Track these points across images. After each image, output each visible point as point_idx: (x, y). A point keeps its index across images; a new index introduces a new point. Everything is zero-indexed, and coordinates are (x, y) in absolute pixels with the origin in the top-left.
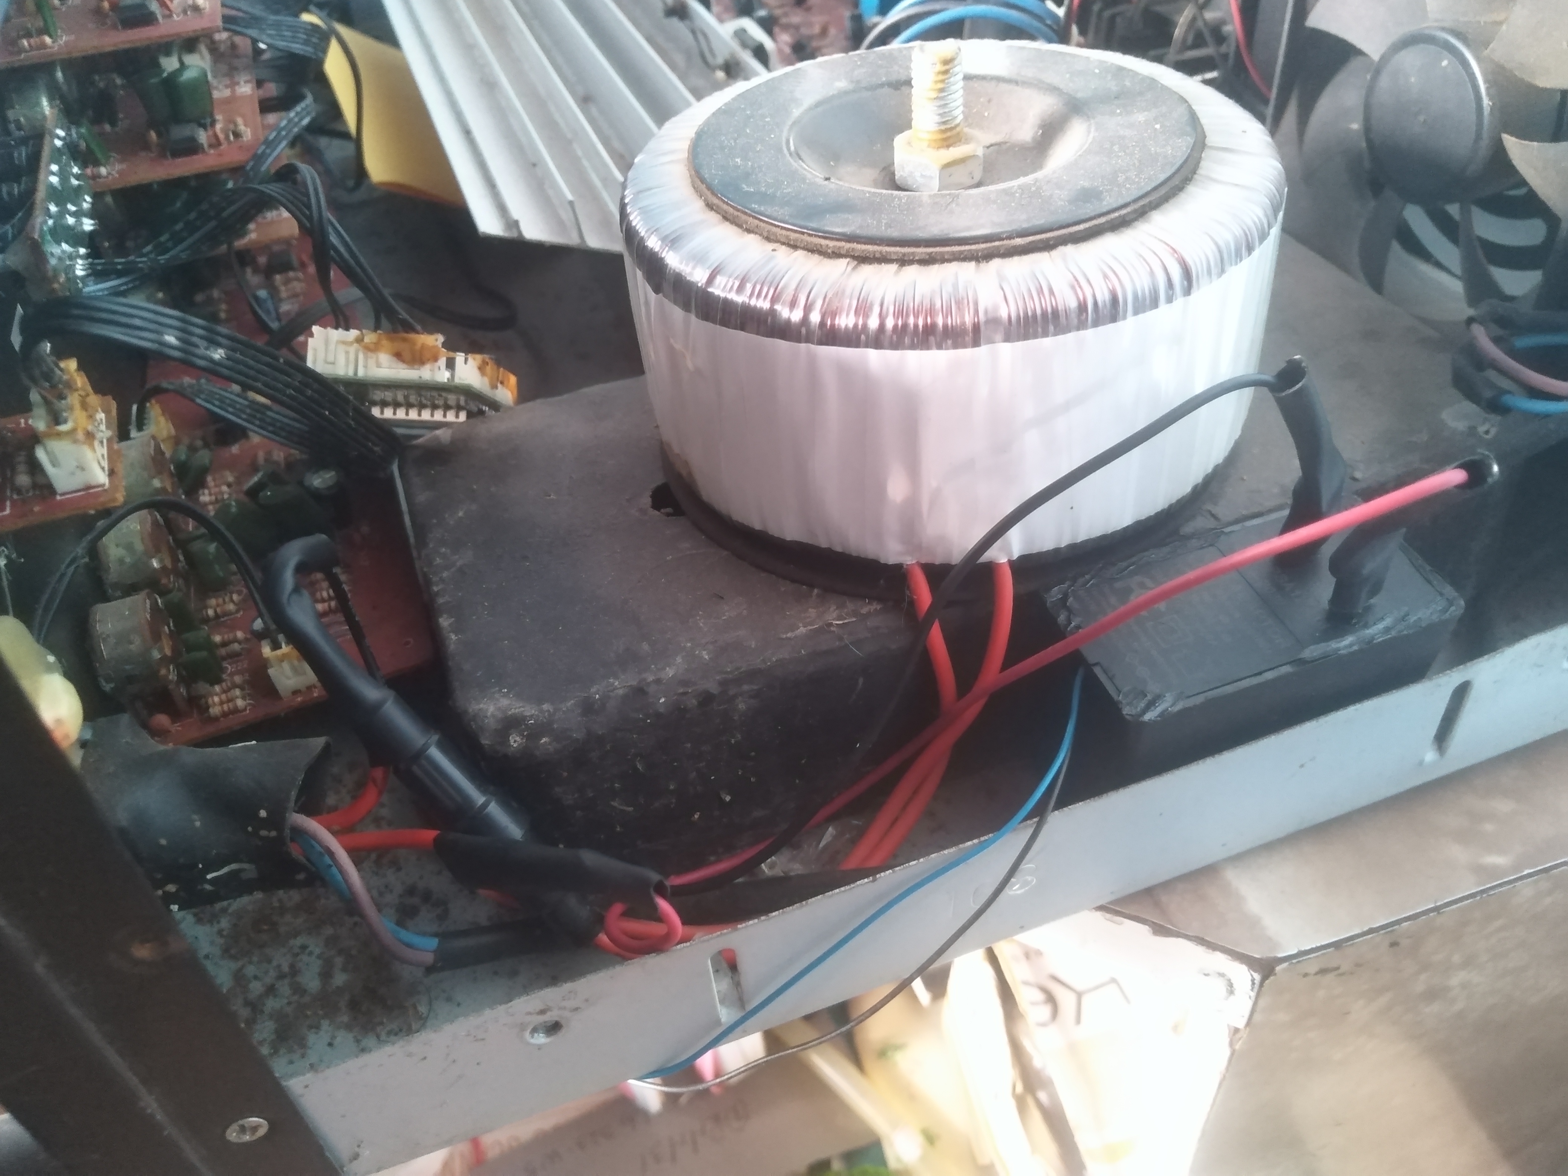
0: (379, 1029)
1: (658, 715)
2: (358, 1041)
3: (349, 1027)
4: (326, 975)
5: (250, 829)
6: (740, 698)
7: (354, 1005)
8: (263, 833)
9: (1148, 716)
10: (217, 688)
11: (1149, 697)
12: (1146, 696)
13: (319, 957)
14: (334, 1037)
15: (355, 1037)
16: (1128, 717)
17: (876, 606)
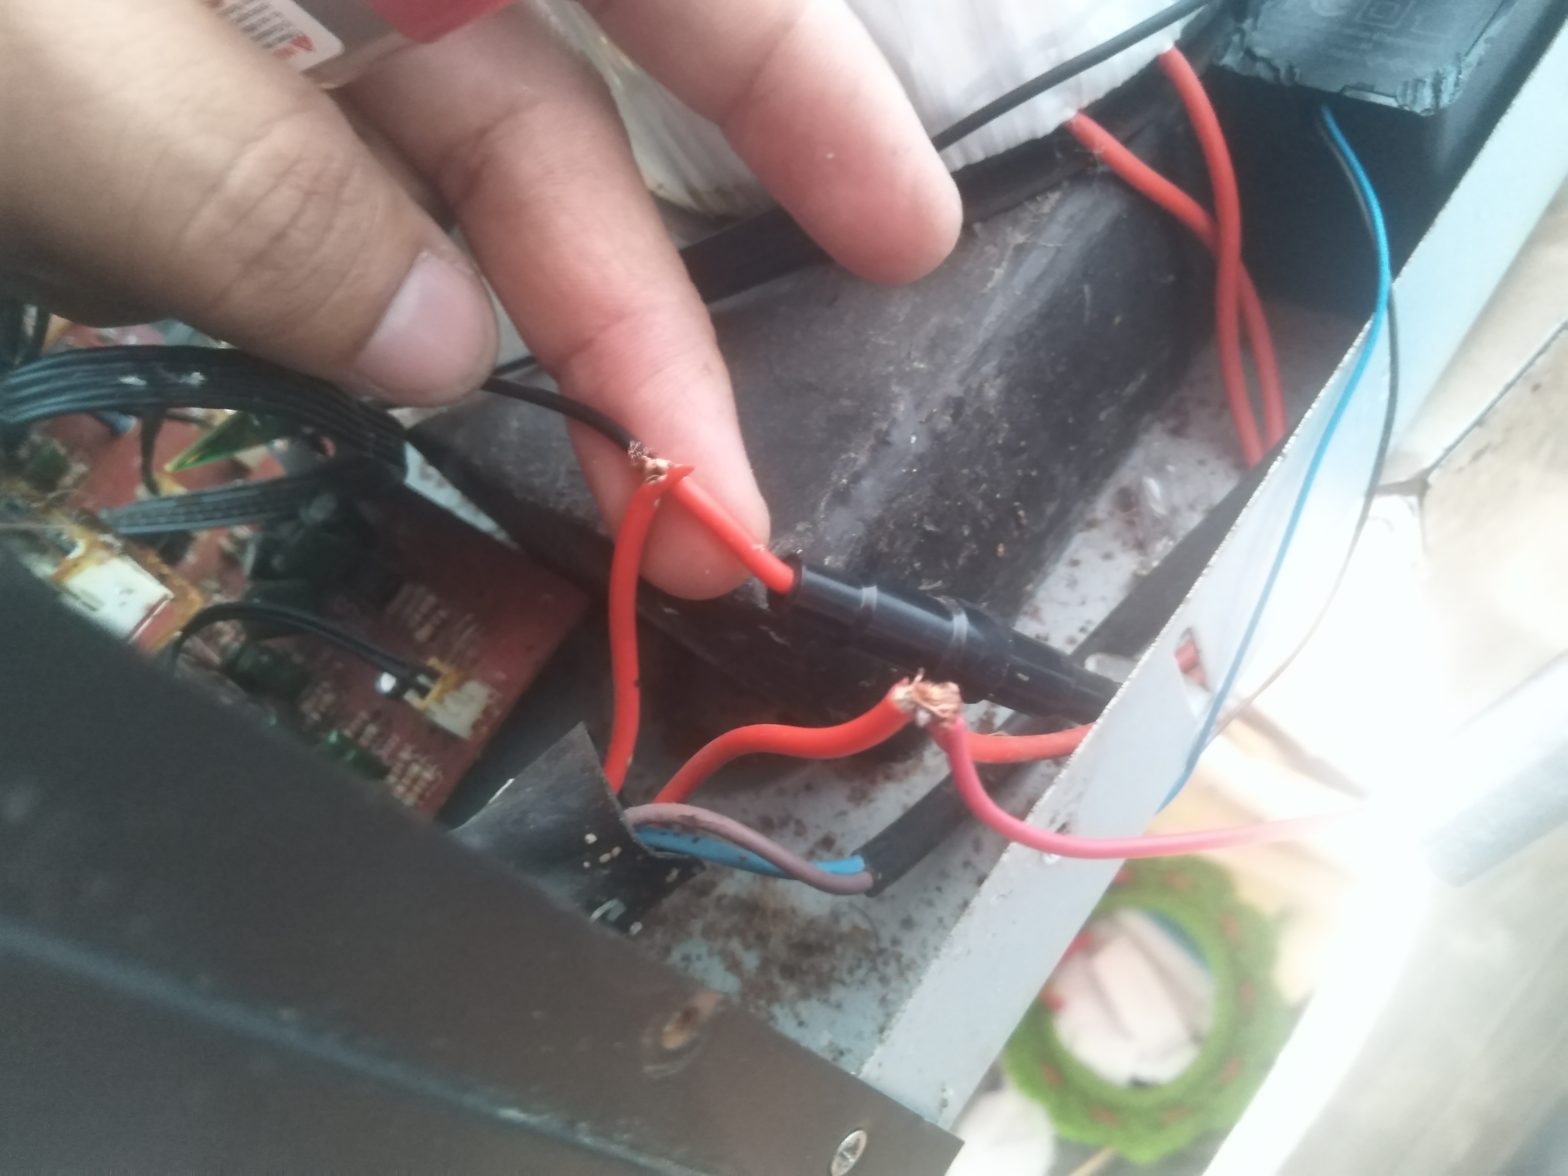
0: (836, 975)
1: (920, 458)
2: (826, 1001)
3: (805, 995)
4: (734, 966)
5: (586, 864)
6: (987, 385)
7: (790, 972)
8: (605, 858)
9: (1445, 100)
10: (391, 779)
11: (1429, 80)
12: (1424, 82)
13: (710, 954)
14: (797, 1016)
15: (819, 1000)
16: (1424, 115)
17: (1054, 197)
